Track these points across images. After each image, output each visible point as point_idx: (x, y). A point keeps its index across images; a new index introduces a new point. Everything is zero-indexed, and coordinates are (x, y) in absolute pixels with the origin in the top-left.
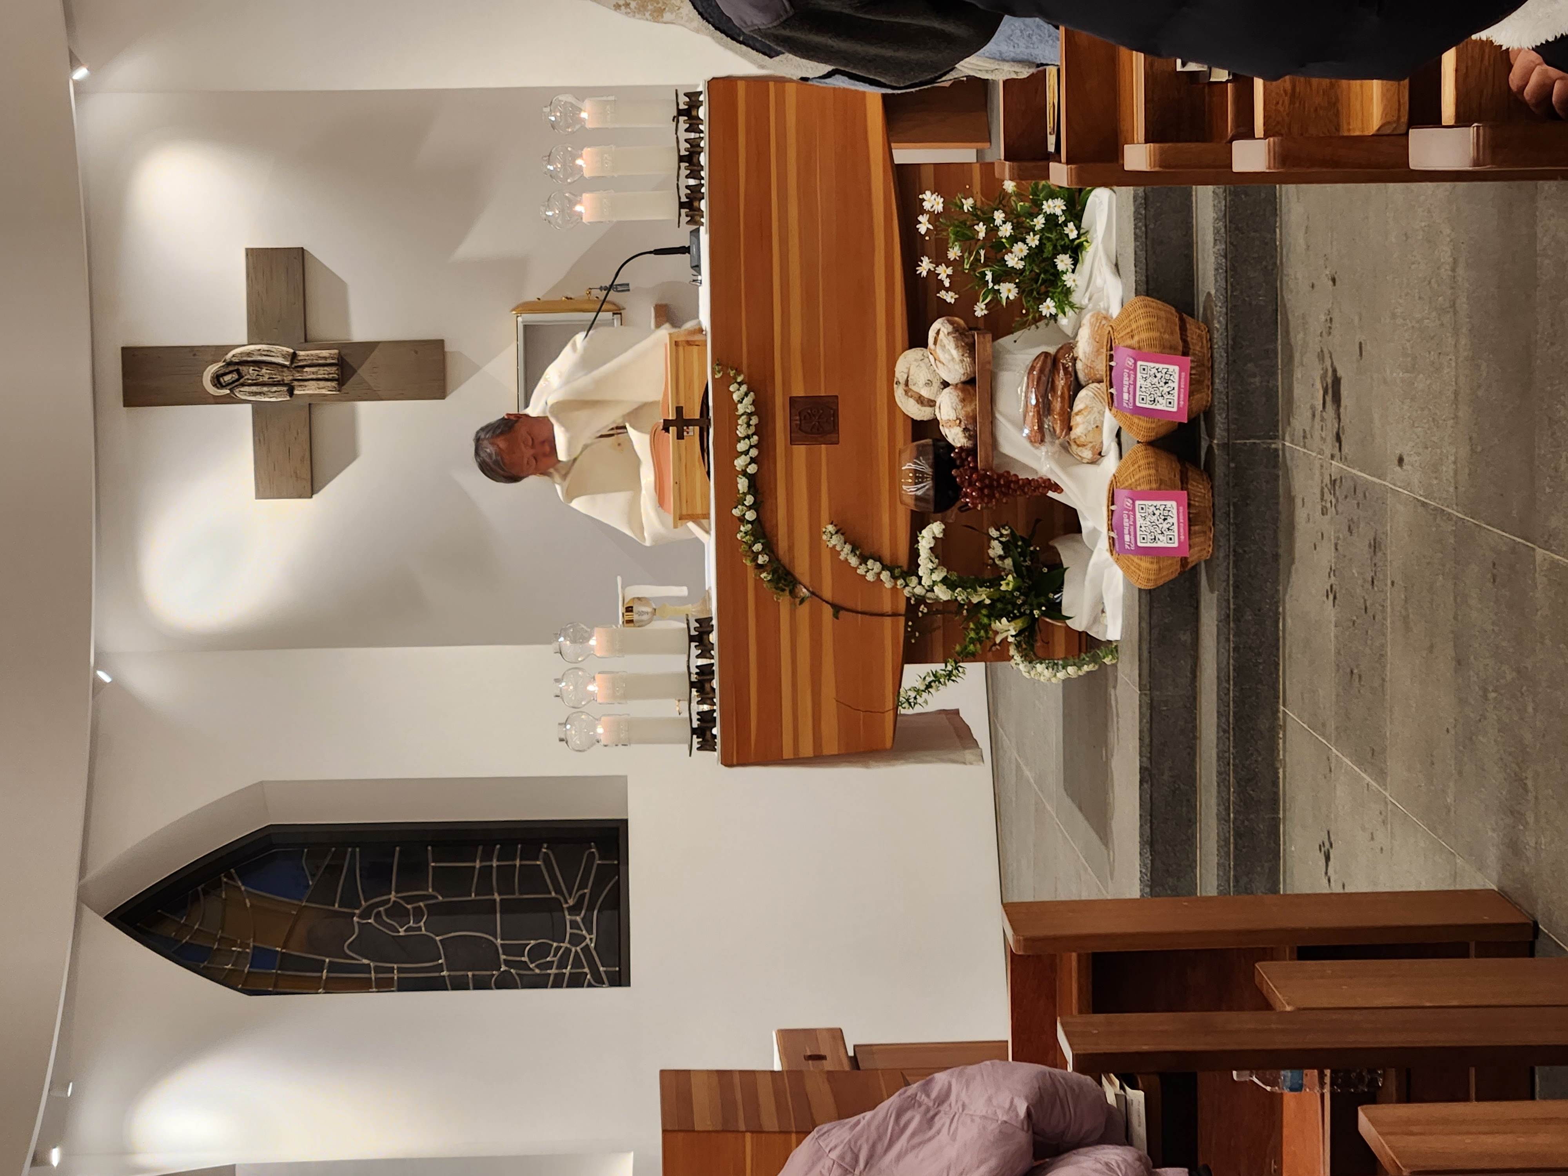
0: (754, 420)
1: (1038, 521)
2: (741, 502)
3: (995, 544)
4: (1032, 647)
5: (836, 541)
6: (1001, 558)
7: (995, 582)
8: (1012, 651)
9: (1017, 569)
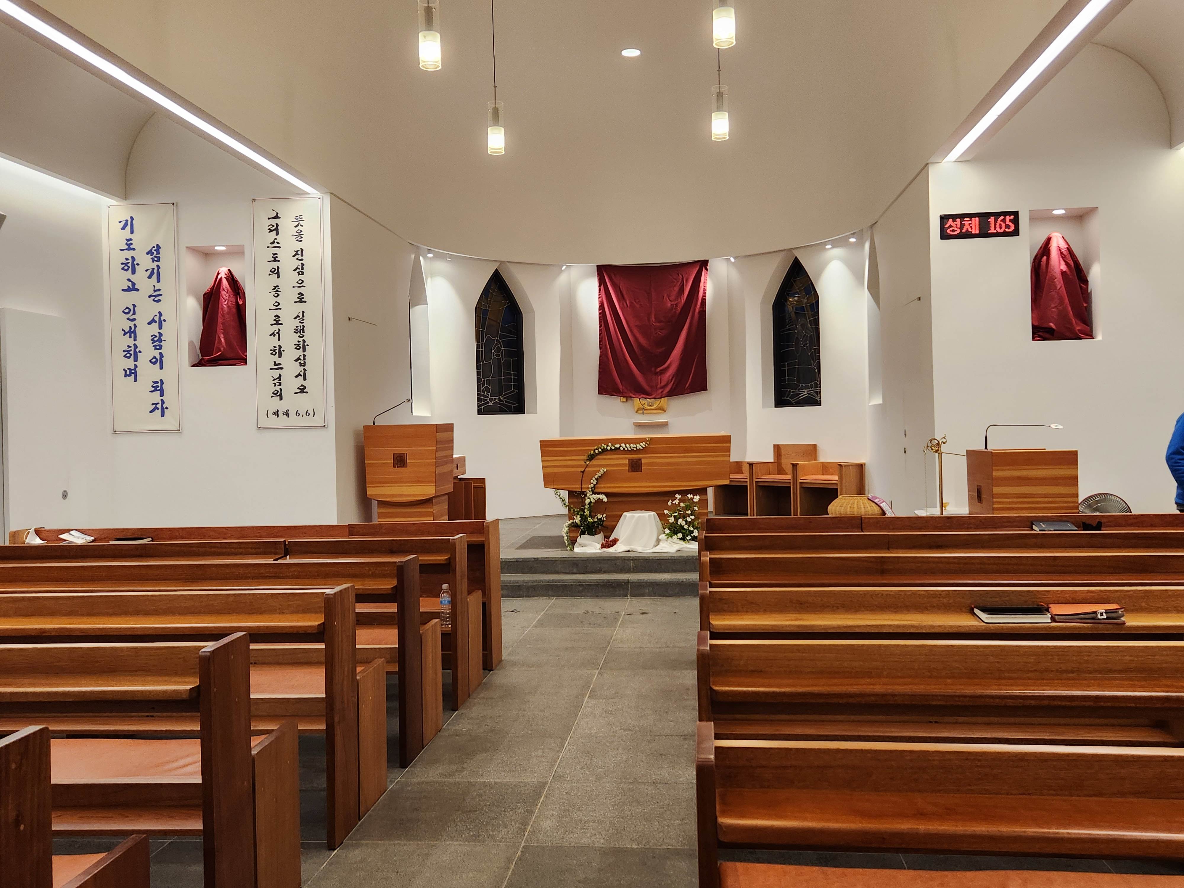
0: (635, 449)
1: (607, 528)
2: (612, 446)
3: (601, 516)
4: (573, 526)
5: (602, 472)
6: (597, 518)
7: (590, 516)
8: (571, 521)
9: (595, 522)
